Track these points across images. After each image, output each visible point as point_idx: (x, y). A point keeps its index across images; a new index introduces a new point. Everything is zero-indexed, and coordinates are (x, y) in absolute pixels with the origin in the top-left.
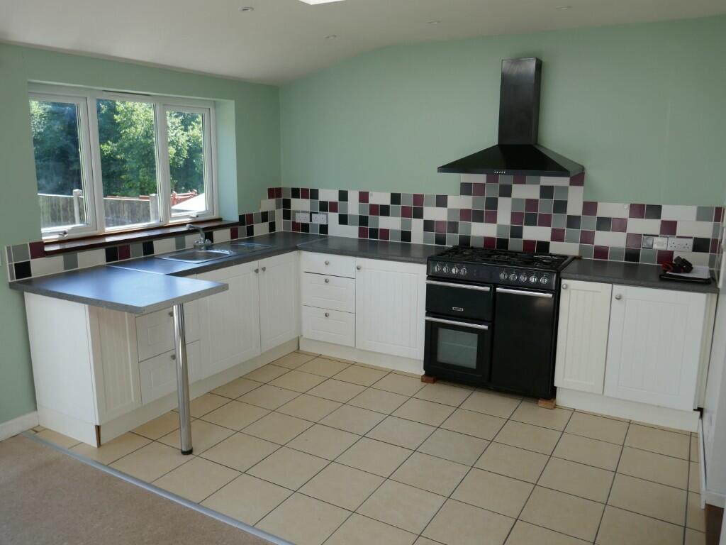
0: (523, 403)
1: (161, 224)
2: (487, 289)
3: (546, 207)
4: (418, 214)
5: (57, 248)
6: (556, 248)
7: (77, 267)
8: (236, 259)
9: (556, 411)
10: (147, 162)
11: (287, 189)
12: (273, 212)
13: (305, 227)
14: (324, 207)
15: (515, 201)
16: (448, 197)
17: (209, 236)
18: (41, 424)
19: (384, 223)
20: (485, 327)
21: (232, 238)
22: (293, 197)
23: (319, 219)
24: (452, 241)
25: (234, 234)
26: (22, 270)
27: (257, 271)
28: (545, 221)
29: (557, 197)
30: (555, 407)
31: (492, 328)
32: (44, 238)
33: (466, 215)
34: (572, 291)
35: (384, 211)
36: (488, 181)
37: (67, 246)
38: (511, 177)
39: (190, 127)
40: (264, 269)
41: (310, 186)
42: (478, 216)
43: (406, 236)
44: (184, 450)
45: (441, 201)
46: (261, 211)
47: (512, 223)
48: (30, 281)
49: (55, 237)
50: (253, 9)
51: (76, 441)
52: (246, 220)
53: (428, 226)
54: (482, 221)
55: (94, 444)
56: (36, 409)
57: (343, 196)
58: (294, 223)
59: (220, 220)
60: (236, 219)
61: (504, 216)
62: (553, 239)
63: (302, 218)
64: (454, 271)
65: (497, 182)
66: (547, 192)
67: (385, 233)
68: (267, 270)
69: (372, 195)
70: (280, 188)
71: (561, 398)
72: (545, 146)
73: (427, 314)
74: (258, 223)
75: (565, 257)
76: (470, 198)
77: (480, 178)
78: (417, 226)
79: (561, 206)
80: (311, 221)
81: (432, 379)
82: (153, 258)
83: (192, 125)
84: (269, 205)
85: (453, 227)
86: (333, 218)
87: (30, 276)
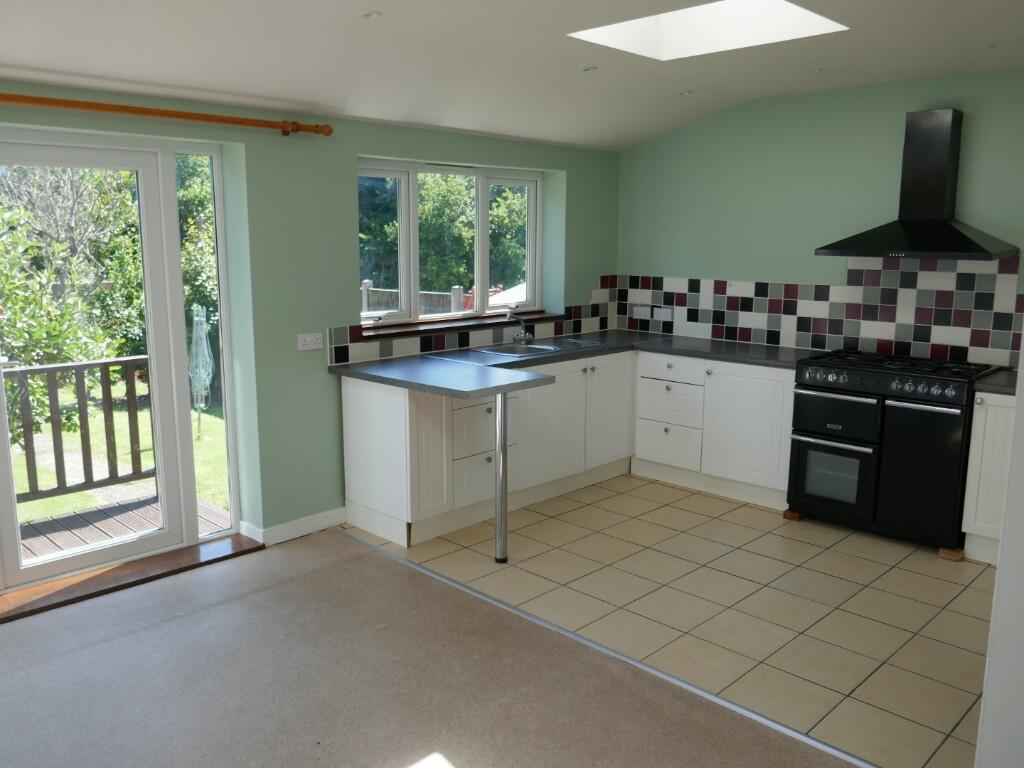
0: (918, 552)
1: (477, 314)
2: (873, 401)
3: (964, 301)
4: (790, 309)
5: (371, 333)
6: (976, 356)
7: (391, 355)
8: (561, 356)
9: (964, 564)
10: (438, 249)
11: (623, 277)
12: (606, 305)
13: (645, 324)
14: (670, 299)
15: (921, 293)
16: (832, 288)
17: (530, 329)
18: (348, 522)
19: (745, 320)
20: (870, 450)
21: (556, 334)
22: (631, 287)
23: (663, 314)
24: (834, 342)
25: (558, 330)
26: (341, 354)
27: (585, 370)
28: (963, 320)
29: (979, 288)
30: (963, 559)
31: (878, 453)
32: (362, 323)
33: (853, 310)
34: (990, 408)
35: (746, 305)
36: (886, 266)
37: (381, 332)
38: (917, 262)
39: (494, 205)
40: (593, 369)
41: (653, 274)
42: (870, 312)
43: (774, 336)
44: (498, 557)
45: (821, 293)
46: (591, 303)
47: (916, 321)
48: (347, 366)
49: (370, 323)
50: (595, 68)
51: (383, 539)
52: (573, 313)
53: (803, 324)
54: (875, 319)
55: (404, 544)
56: (344, 505)
57: (694, 286)
58: (631, 319)
59: (542, 312)
60: (561, 311)
61: (906, 311)
62: (973, 343)
63: (641, 314)
64: (831, 378)
65: (898, 269)
66: (966, 281)
67: (746, 333)
68: (596, 371)
69: (731, 285)
70: (615, 277)
71: (971, 548)
72: (964, 222)
73: (795, 432)
74: (586, 317)
75: (987, 366)
76: (860, 289)
77: (874, 263)
78: (788, 325)
79: (985, 301)
80: (652, 316)
81: (798, 515)
82: (469, 350)
83: (496, 201)
84: (601, 296)
85: (836, 326)
86: (680, 313)
87: (348, 360)
